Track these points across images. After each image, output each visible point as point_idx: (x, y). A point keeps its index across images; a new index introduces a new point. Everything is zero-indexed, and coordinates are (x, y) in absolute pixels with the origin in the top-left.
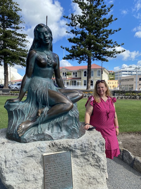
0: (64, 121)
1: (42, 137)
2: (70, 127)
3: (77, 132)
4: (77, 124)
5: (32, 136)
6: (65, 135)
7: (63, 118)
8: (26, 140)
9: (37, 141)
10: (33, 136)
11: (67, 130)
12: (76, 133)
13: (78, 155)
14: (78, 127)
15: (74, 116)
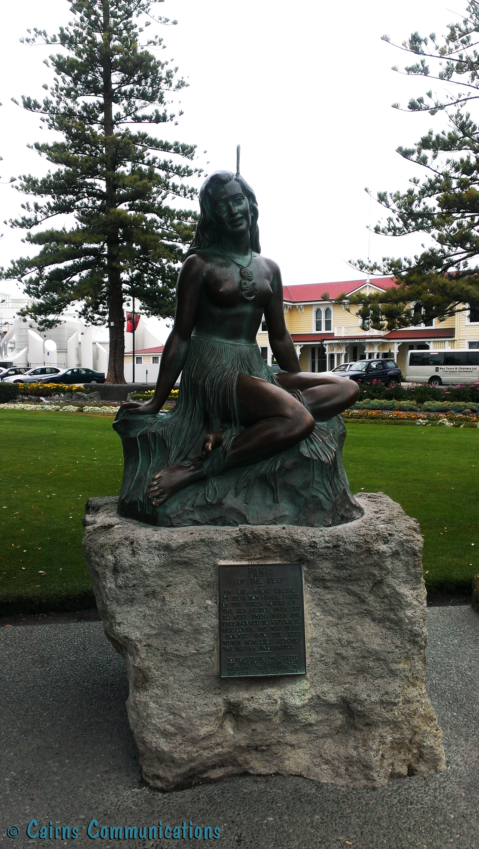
0: (285, 471)
1: (216, 513)
2: (302, 492)
3: (325, 507)
4: (327, 484)
5: (187, 508)
6: (287, 513)
7: (283, 463)
8: (170, 519)
9: (203, 524)
10: (191, 509)
11: (293, 501)
12: (323, 509)
13: (328, 577)
14: (331, 492)
15: (315, 458)
